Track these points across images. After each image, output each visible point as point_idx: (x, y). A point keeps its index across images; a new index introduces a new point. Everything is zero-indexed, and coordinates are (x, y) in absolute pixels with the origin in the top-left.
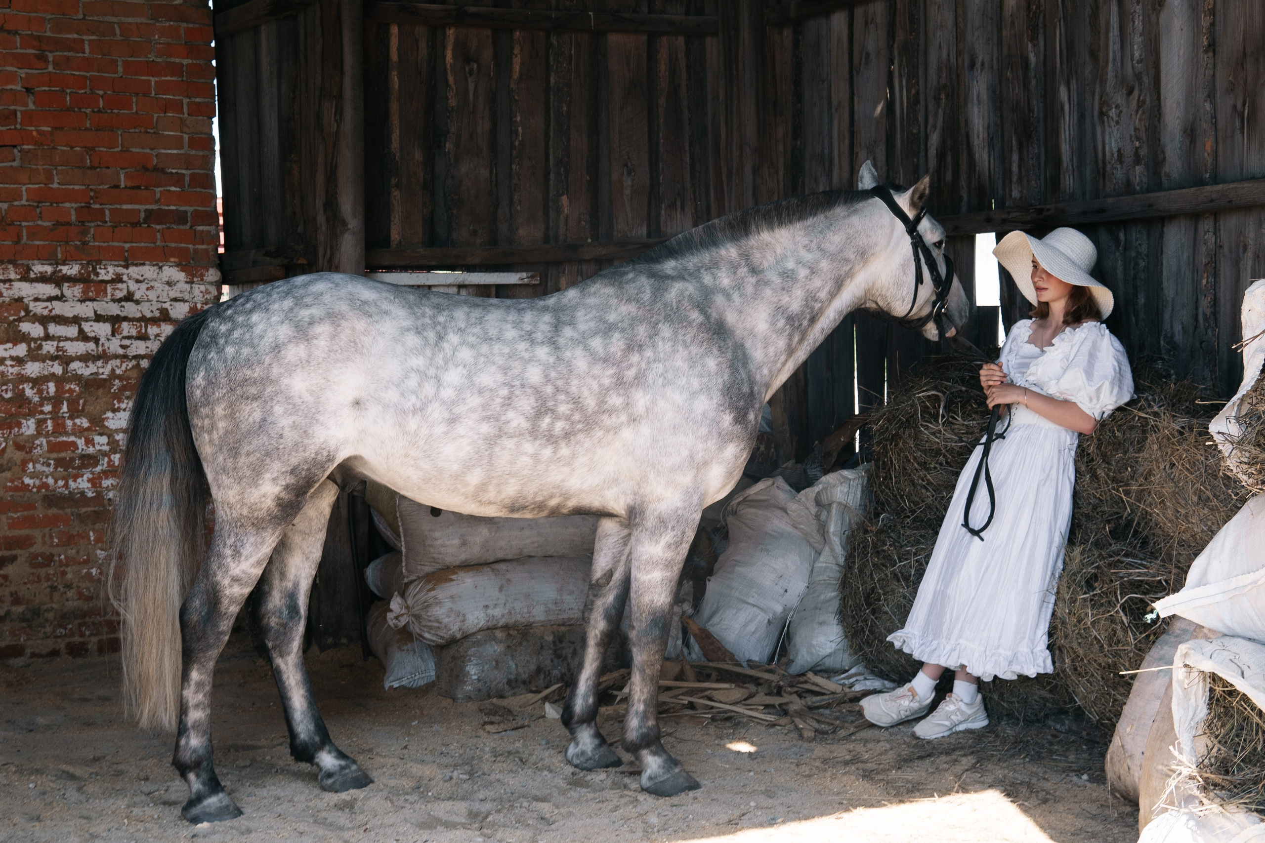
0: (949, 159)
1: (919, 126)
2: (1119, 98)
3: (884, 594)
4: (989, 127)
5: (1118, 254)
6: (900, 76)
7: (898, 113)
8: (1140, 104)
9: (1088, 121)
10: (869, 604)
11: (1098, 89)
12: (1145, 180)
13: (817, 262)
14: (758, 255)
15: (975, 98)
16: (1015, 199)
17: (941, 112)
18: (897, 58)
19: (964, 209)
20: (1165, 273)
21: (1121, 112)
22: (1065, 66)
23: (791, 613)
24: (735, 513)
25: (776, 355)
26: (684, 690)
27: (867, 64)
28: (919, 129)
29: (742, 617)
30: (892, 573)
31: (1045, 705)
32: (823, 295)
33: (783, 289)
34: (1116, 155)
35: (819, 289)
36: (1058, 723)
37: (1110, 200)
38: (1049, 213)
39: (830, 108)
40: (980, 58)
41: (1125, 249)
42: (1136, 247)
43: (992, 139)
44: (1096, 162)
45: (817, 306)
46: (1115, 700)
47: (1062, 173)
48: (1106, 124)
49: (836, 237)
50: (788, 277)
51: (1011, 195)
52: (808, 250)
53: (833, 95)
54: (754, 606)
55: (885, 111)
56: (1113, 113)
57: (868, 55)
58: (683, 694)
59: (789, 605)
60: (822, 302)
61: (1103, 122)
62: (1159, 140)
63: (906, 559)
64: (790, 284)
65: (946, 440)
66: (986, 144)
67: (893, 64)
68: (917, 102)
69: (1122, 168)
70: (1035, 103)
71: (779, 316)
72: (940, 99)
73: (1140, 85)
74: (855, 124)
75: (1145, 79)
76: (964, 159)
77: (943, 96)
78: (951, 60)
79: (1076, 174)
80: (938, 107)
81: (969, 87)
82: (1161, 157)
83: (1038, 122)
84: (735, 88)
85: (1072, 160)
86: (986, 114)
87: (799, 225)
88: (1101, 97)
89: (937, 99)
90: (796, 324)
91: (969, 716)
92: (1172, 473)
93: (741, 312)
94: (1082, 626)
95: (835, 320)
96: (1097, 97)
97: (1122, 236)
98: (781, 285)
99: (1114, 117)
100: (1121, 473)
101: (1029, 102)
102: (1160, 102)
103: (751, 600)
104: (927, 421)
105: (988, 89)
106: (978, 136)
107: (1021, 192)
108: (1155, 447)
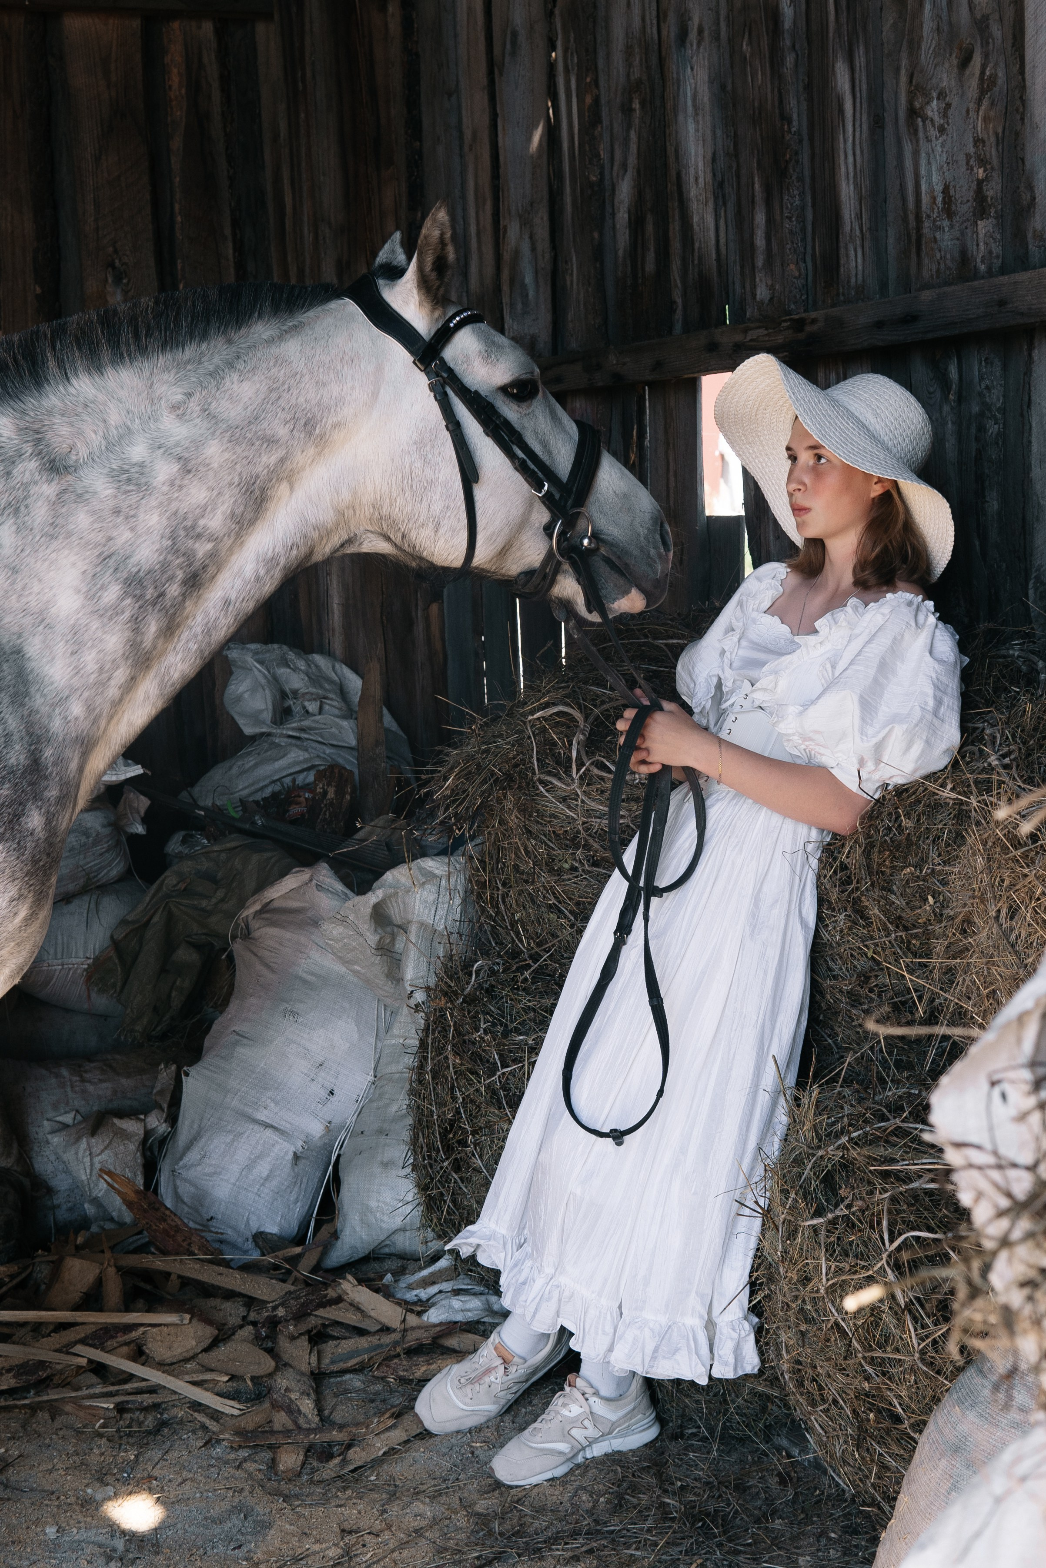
0: (650, 229)
1: (602, 167)
2: (945, 77)
3: (474, 1133)
4: (714, 160)
5: (946, 408)
6: (567, 71)
7: (565, 145)
8: (986, 85)
9: (889, 131)
10: (448, 1149)
11: (904, 62)
12: (997, 249)
13: (198, 444)
14: (65, 430)
15: (689, 103)
16: (762, 302)
17: (633, 135)
18: (560, 37)
19: (678, 328)
20: (1035, 448)
21: (948, 106)
22: (843, 19)
23: (342, 1136)
24: (247, 935)
25: (101, 669)
26: (89, 1330)
27: (513, 53)
28: (602, 174)
29: (243, 1152)
30: (488, 1087)
31: (764, 1409)
32: (215, 522)
33: (117, 512)
34: (939, 199)
35: (204, 510)
36: (796, 1445)
37: (926, 295)
38: (815, 328)
39: (461, 147)
40: (696, 20)
41: (960, 399)
42: (980, 394)
43: (721, 185)
44: (905, 219)
45: (202, 549)
46: (884, 1467)
47: (842, 245)
48: (921, 134)
49: (246, 385)
50: (129, 480)
51: (754, 295)
52: (180, 417)
53: (465, 120)
54: (267, 1126)
55: (545, 144)
56: (933, 109)
57: (515, 35)
58: (83, 1341)
59: (337, 1121)
60: (215, 539)
61: (916, 131)
62: (1023, 160)
63: (515, 1061)
64: (134, 498)
65: (589, 813)
66: (710, 195)
67: (554, 49)
68: (596, 119)
69: (951, 227)
70: (793, 103)
71: (107, 577)
72: (631, 110)
73: (985, 43)
74: (501, 171)
75: (996, 31)
76: (675, 227)
77: (636, 105)
78: (648, 30)
79: (867, 244)
80: (629, 127)
81: (678, 80)
82: (1026, 197)
83: (801, 141)
84: (302, 116)
85: (859, 217)
86: (709, 133)
87: (163, 360)
88: (911, 77)
89: (627, 110)
90: (150, 593)
91: (614, 1425)
92: (1012, 929)
93: (15, 571)
94: (805, 1292)
95: (258, 579)
96: (904, 78)
97: (953, 372)
98: (111, 503)
99: (936, 118)
100: (913, 909)
101: (781, 102)
102: (1024, 80)
103: (262, 1116)
104: (549, 773)
105: (711, 82)
106: (696, 179)
107: (772, 288)
108: (980, 861)
